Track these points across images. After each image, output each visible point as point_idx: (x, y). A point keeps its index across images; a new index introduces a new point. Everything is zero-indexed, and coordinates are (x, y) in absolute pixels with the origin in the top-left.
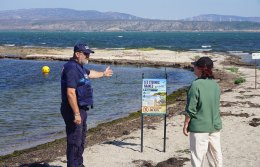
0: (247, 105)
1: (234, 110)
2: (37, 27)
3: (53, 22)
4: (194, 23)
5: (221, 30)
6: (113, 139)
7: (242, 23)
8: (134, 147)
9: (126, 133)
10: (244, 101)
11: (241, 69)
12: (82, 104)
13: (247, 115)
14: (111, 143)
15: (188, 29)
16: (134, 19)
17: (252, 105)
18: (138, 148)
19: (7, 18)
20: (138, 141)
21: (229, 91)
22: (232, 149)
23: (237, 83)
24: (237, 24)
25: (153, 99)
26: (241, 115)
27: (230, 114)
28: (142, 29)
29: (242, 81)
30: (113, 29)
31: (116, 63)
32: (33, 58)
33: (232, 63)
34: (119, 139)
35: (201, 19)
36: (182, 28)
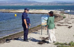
0: (67, 23)
1: (64, 24)
2: (12, 5)
3: (16, 3)
4: (52, 3)
5: (59, 5)
6: (34, 32)
7: (64, 3)
8: (40, 34)
9: (37, 30)
10: (66, 22)
11: (64, 14)
12: (28, 23)
13: (67, 26)
14: (34, 33)
15: (50, 5)
16: (37, 2)
17: (68, 23)
18: (41, 34)
19: (5, 2)
20: (41, 32)
21: (62, 20)
22: (64, 34)
23: (64, 18)
24: (63, 3)
25: (44, 22)
26: (66, 26)
27: (63, 25)
28: (39, 5)
29: (65, 17)
30: (32, 5)
31: (33, 13)
32: (12, 12)
33: (62, 13)
34: (36, 32)
35: (53, 2)
36: (49, 4)
